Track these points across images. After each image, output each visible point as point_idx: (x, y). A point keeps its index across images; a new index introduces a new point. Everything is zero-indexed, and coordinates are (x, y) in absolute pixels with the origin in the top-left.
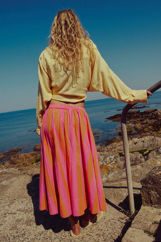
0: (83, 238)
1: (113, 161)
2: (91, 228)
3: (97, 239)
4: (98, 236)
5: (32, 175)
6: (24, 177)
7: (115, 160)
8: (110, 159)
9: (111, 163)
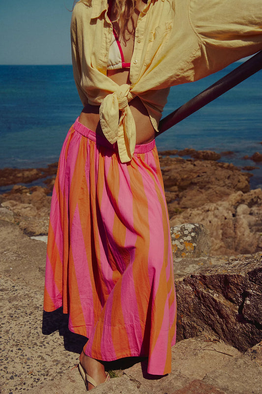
0: (28, 359)
1: (186, 236)
2: (54, 348)
3: (49, 368)
4: (55, 363)
5: (25, 229)
6: (10, 231)
7: (193, 234)
8: (183, 229)
9: (181, 237)
